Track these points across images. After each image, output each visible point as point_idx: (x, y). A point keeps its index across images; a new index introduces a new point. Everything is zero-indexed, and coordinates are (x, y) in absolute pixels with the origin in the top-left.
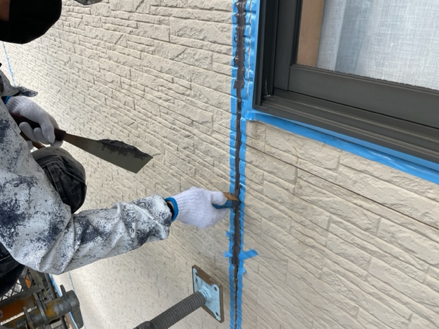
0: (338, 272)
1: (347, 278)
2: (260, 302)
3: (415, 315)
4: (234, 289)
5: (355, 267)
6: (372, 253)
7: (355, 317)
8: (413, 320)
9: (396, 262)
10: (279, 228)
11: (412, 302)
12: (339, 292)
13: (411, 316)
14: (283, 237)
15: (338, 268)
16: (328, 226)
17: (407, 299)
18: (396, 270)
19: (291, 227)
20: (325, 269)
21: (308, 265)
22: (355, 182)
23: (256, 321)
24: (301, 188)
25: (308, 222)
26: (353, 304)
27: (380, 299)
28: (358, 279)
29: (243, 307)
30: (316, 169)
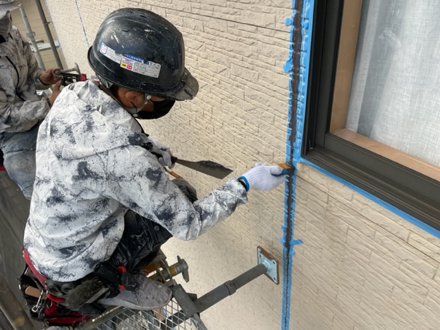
0: (353, 259)
1: (358, 263)
2: (304, 273)
3: (395, 287)
4: (286, 264)
5: (363, 257)
6: (372, 250)
7: (363, 286)
8: (395, 290)
9: (385, 256)
10: (317, 229)
11: (394, 279)
12: (354, 270)
13: (393, 287)
14: (320, 235)
15: (353, 256)
16: (347, 231)
17: (391, 277)
18: (385, 260)
19: (325, 229)
20: (346, 256)
21: (335, 253)
22: (362, 209)
23: (301, 285)
24: (331, 207)
25: (335, 228)
26: (362, 278)
27: (377, 276)
28: (365, 264)
29: (292, 275)
30: (340, 198)
